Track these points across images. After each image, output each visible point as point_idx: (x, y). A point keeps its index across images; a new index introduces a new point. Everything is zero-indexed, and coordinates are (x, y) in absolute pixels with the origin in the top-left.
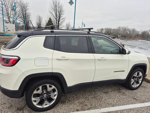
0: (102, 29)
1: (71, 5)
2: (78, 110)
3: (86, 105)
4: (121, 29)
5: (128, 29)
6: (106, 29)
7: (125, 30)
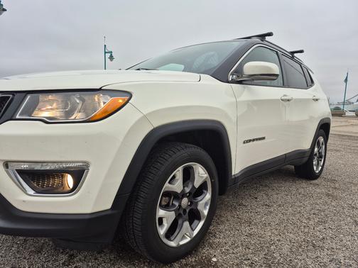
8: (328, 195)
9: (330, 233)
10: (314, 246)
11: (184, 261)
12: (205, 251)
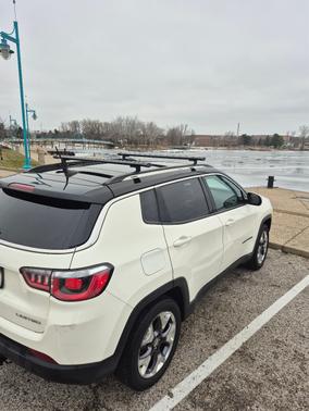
0: (75, 124)
1: (6, 57)
2: (215, 348)
3: (218, 330)
4: (124, 124)
5: (139, 124)
6: (84, 123)
7: (133, 125)
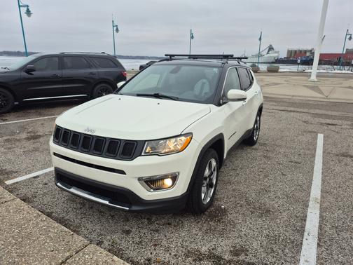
8: (265, 157)
9: (272, 182)
10: (266, 191)
11: (209, 210)
12: (216, 203)
